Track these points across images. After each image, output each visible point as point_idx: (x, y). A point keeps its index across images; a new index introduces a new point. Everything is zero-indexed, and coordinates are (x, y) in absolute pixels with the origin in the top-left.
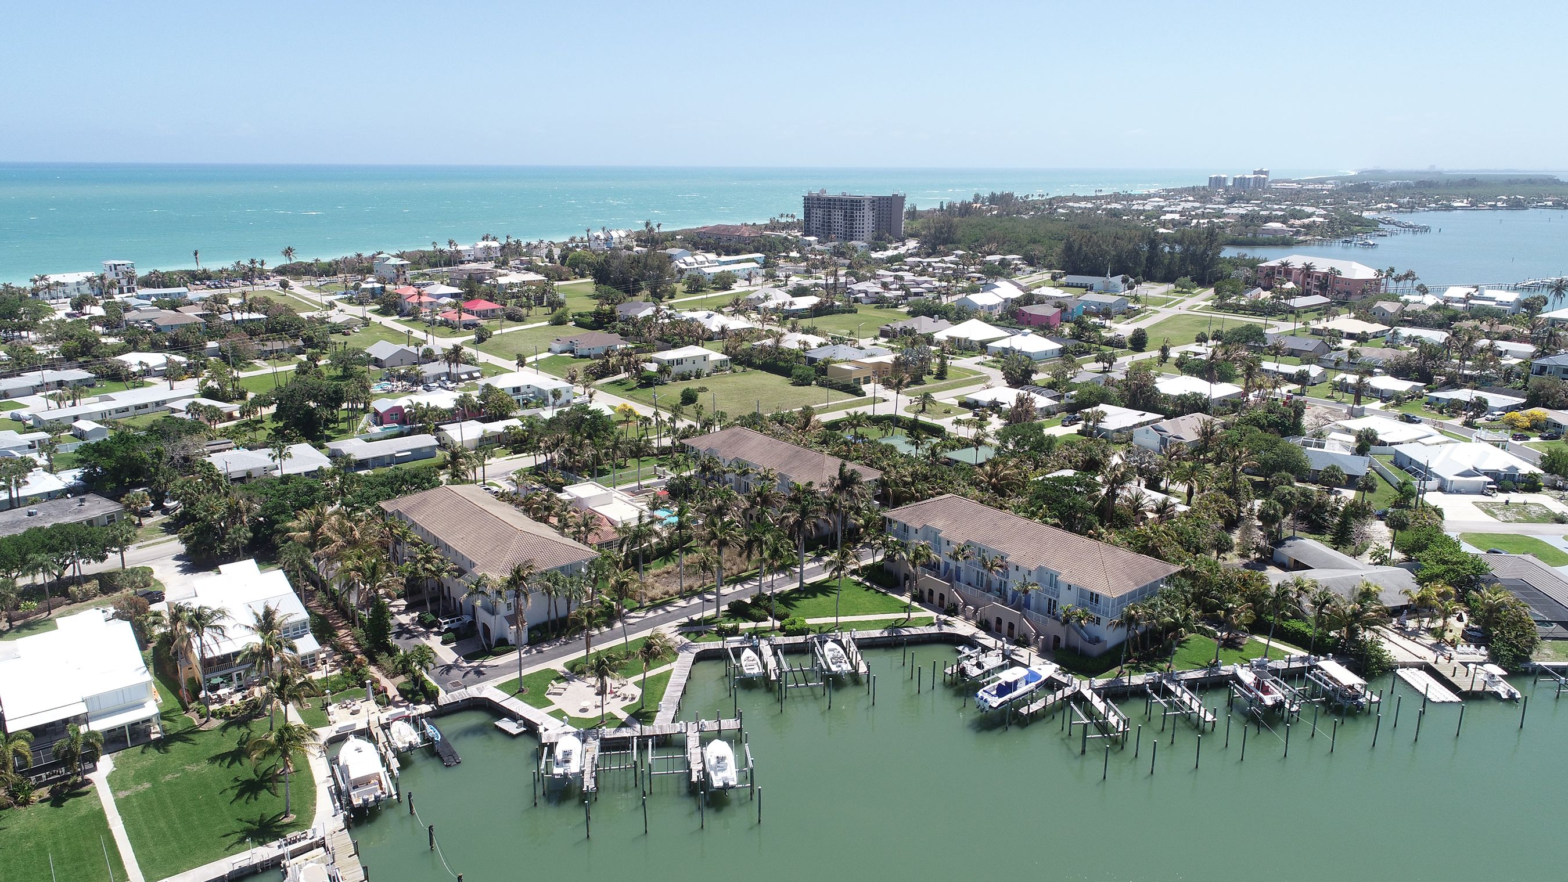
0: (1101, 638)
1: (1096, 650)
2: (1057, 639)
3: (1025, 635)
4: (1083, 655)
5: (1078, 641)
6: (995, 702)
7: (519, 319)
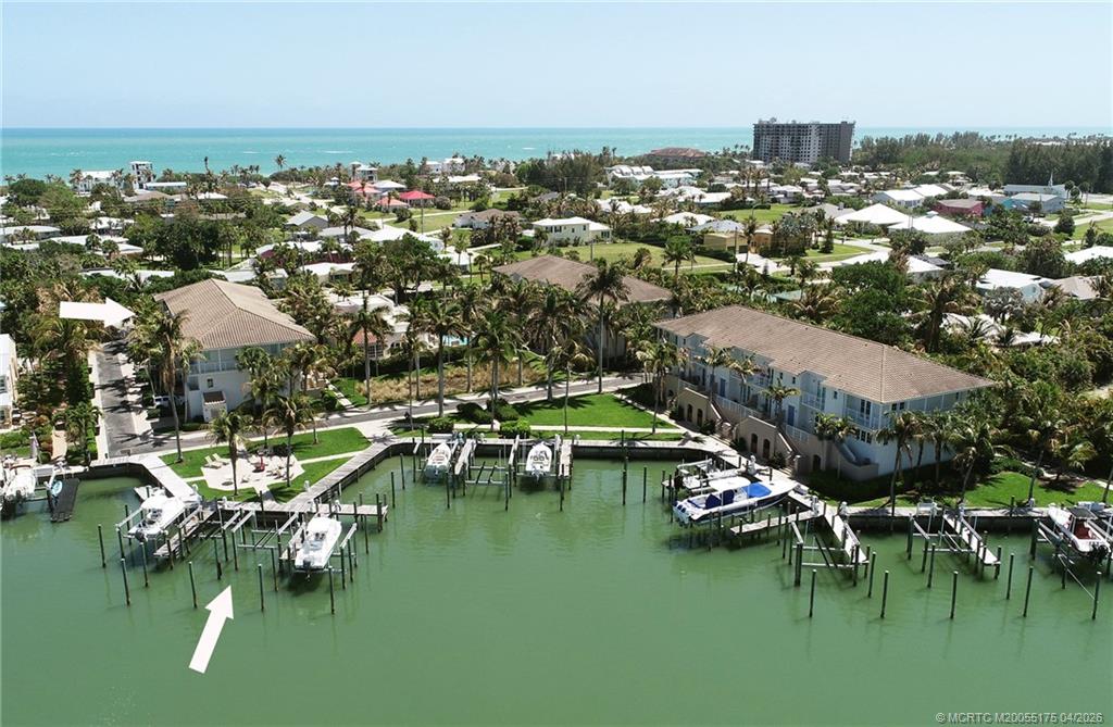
0: (872, 460)
1: (861, 472)
2: (817, 459)
3: (780, 455)
4: (844, 477)
5: (839, 461)
6: (698, 513)
7: (447, 208)
